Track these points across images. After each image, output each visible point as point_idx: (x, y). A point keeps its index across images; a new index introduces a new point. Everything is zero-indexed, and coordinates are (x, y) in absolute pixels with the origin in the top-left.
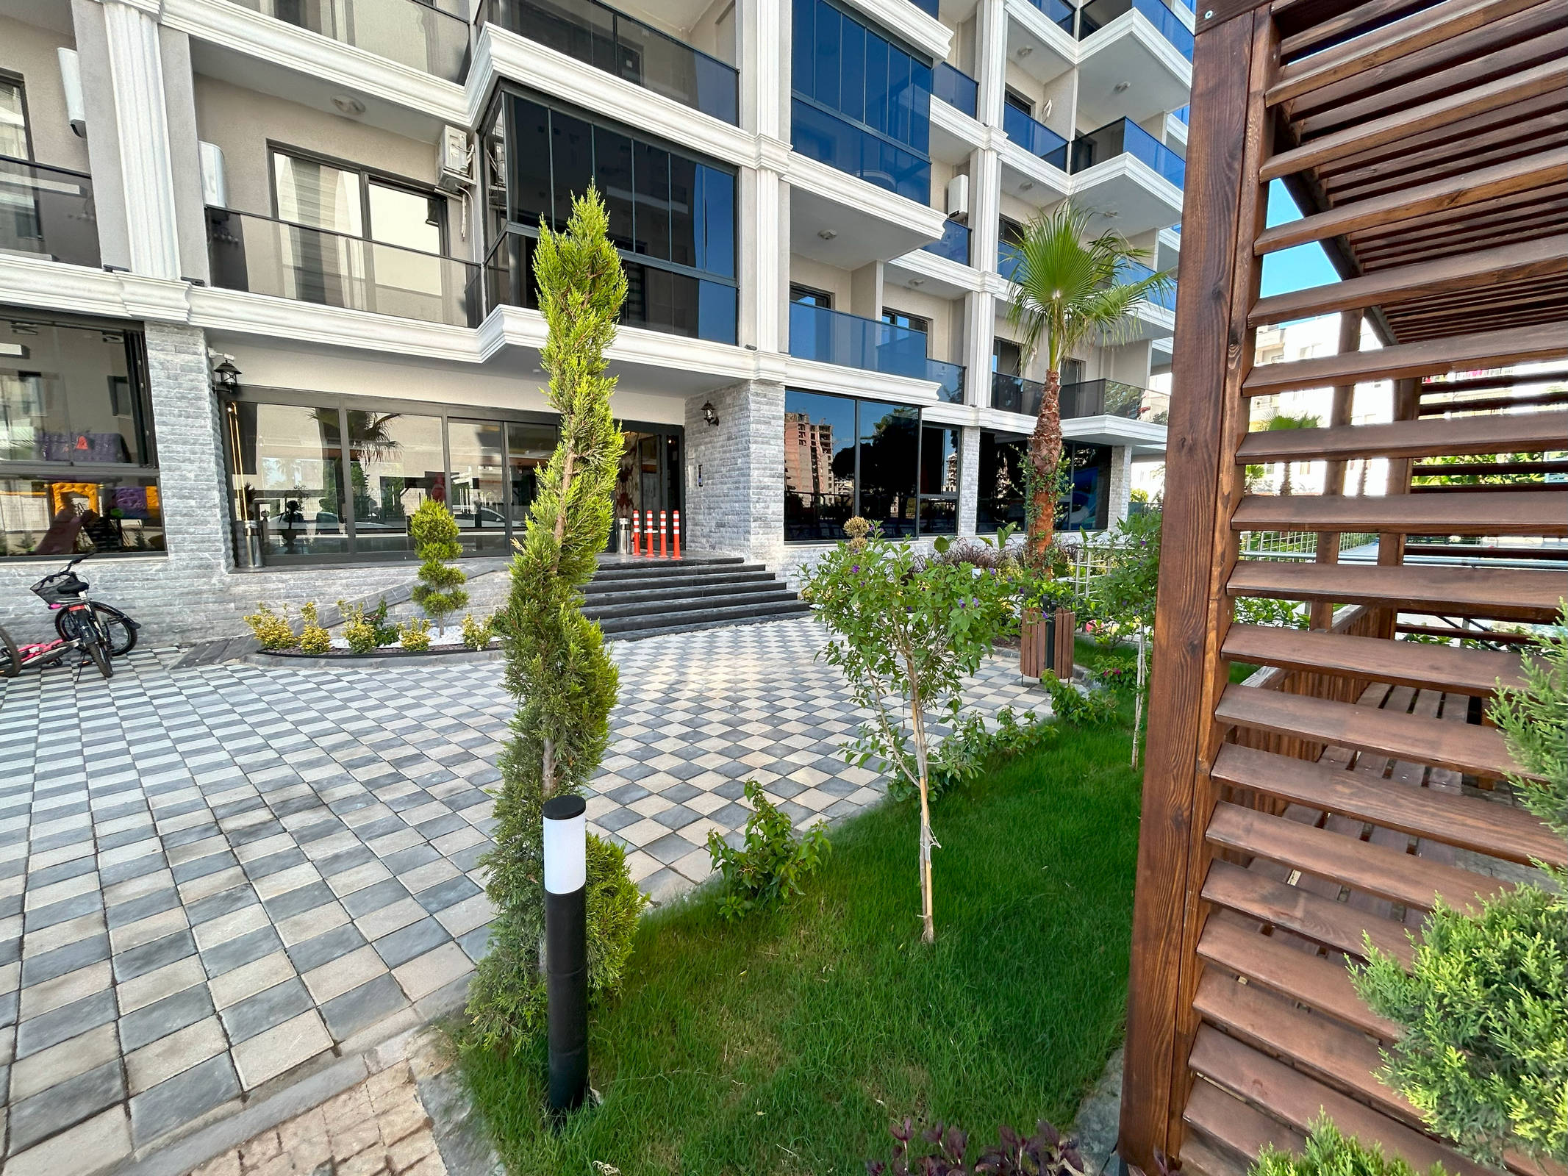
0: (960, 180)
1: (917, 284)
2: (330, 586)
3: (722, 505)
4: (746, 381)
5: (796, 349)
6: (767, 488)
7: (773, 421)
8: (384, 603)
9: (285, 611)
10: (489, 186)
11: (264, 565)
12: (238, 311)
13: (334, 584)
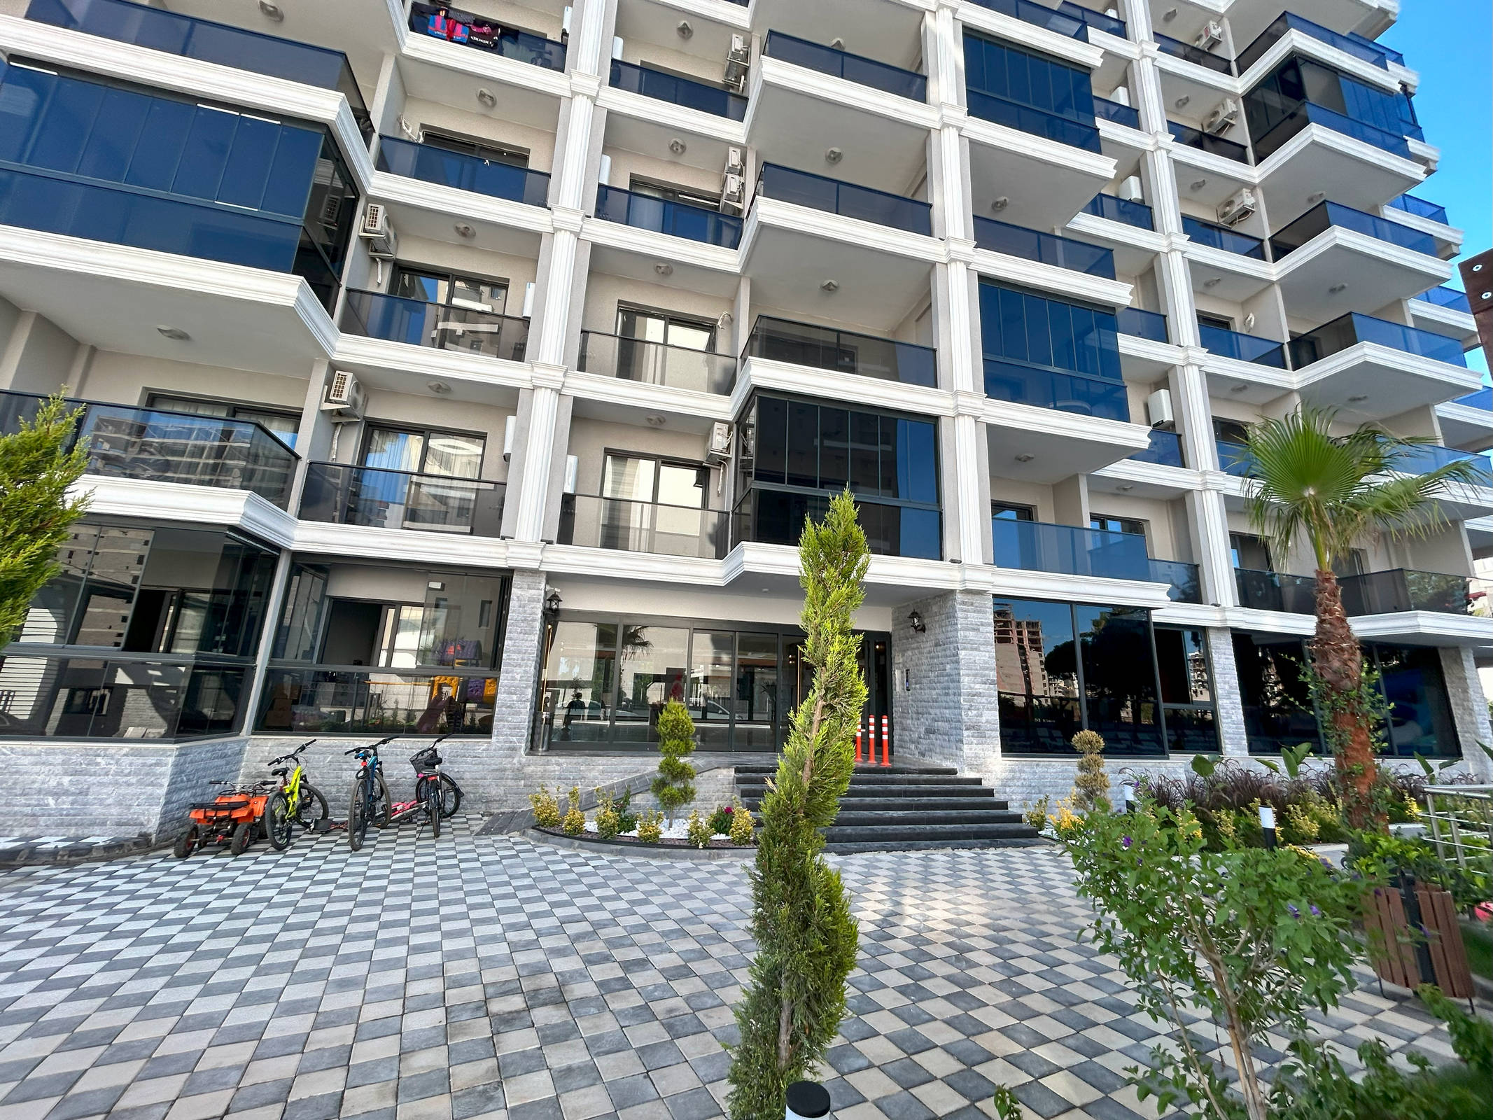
0: (1160, 396)
1: (1125, 489)
2: (590, 771)
3: (932, 711)
4: (952, 592)
5: (1001, 559)
6: (979, 695)
7: (981, 628)
8: (628, 792)
9: (556, 792)
10: (741, 457)
11: (549, 749)
12: (569, 558)
13: (593, 769)
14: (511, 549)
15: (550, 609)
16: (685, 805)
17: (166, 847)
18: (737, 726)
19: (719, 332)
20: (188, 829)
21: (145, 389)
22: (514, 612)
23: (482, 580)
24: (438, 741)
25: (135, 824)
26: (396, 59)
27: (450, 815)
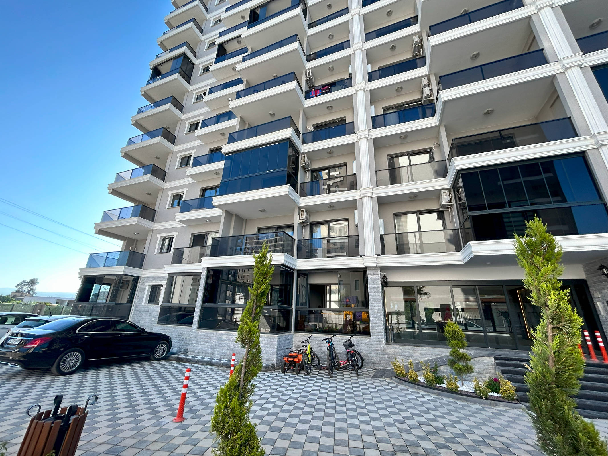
8: (436, 365)
9: (402, 362)
10: (458, 203)
11: (394, 342)
12: (388, 260)
13: (416, 352)
14: (365, 260)
15: (384, 282)
16: (468, 374)
17: (279, 369)
18: (489, 334)
19: (434, 152)
20: (283, 363)
21: (258, 228)
22: (370, 284)
23: (356, 273)
24: (352, 337)
25: (271, 360)
26: (303, 110)
27: (360, 367)
